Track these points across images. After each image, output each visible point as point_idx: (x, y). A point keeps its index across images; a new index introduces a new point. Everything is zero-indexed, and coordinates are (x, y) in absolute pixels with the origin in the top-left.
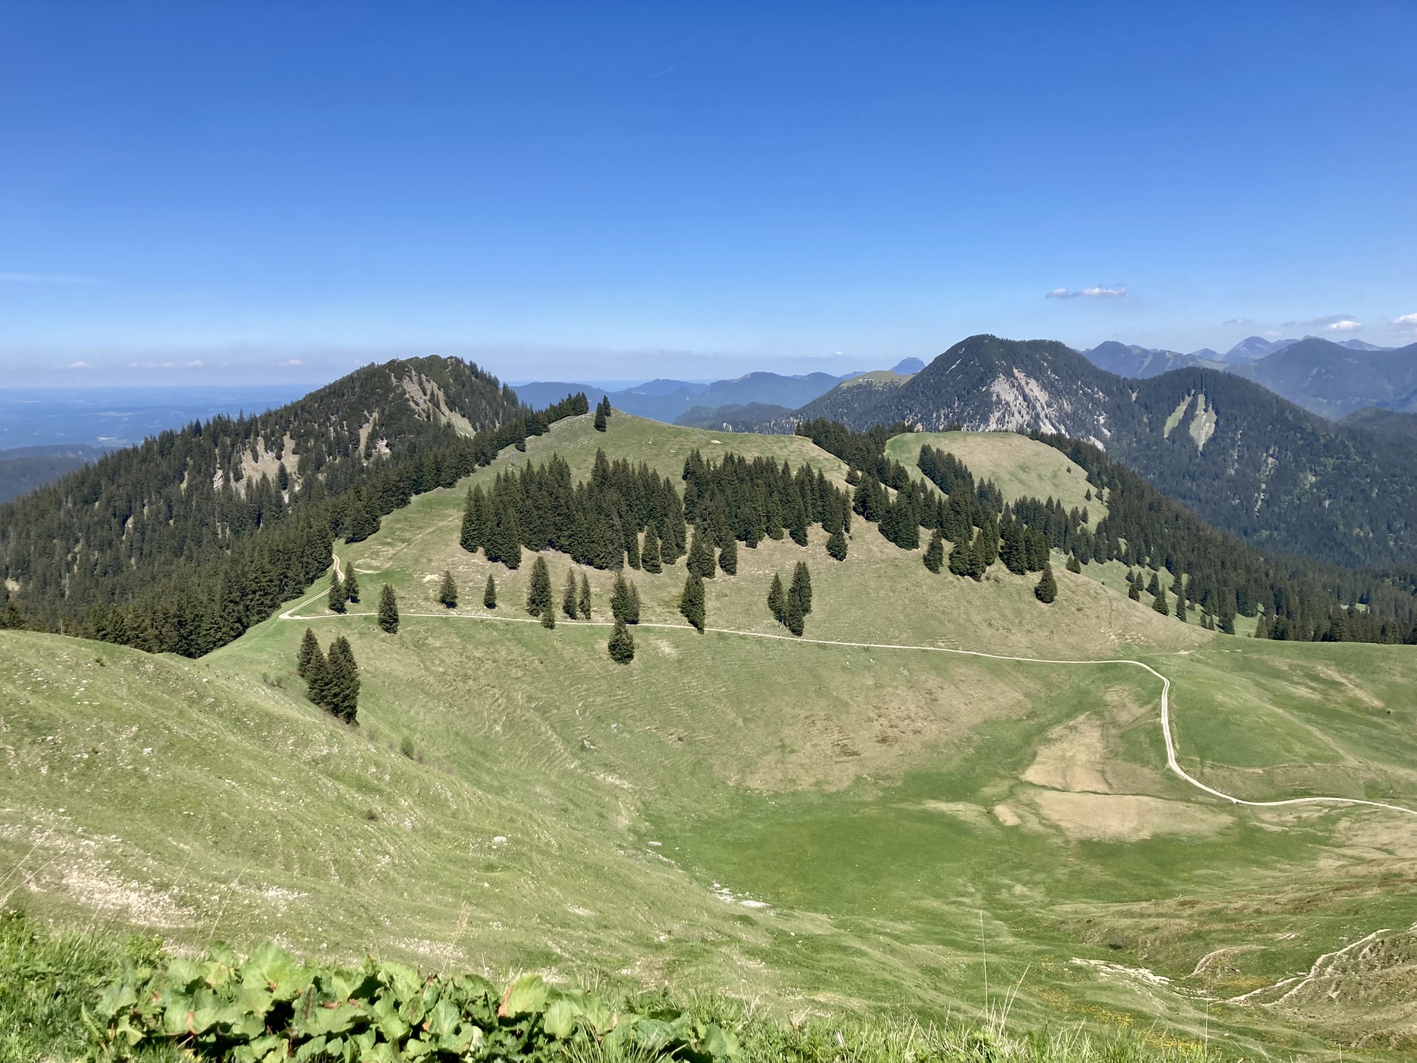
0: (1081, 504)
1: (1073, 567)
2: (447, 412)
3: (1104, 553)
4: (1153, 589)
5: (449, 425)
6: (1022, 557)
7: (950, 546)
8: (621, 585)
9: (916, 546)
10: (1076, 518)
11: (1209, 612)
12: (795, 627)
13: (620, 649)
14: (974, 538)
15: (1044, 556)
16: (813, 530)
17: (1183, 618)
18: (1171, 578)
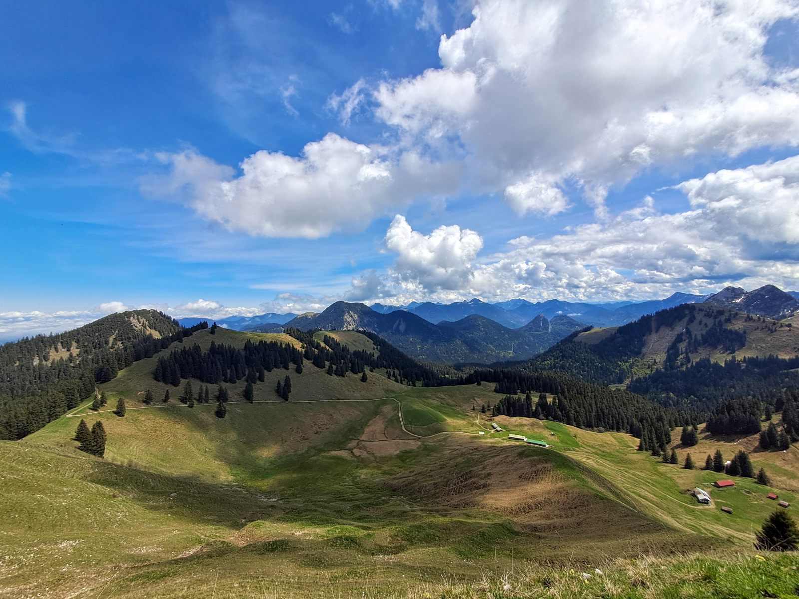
0: (372, 351)
1: (371, 371)
2: (150, 330)
3: (379, 366)
4: (394, 376)
5: (150, 335)
6: (356, 369)
7: (334, 367)
8: (221, 389)
9: (324, 368)
10: (371, 356)
11: (409, 381)
12: (286, 398)
13: (220, 412)
14: (342, 364)
15: (363, 368)
16: (290, 365)
17: (402, 383)
18: (398, 372)
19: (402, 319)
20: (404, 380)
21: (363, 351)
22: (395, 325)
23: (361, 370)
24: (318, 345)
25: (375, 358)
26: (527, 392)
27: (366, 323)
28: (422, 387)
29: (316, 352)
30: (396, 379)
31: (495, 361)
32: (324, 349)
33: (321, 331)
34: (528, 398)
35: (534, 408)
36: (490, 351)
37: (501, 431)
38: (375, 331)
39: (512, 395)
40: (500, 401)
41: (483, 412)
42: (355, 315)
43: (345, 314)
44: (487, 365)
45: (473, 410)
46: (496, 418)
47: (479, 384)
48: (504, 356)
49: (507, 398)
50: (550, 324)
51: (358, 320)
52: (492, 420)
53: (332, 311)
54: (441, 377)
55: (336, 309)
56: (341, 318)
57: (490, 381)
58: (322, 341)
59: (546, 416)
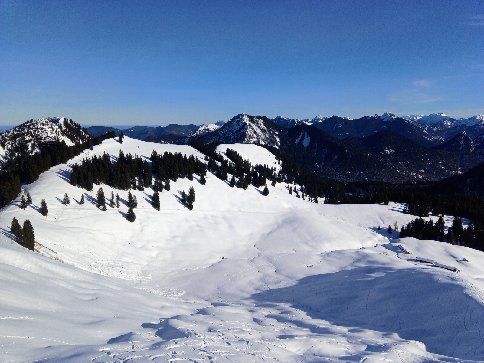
0: (274, 166)
1: (273, 185)
2: (62, 137)
3: (281, 180)
4: (295, 191)
5: (63, 142)
6: (258, 182)
7: (237, 179)
8: (130, 196)
9: (227, 179)
10: (273, 170)
11: (311, 197)
12: (190, 207)
13: (131, 217)
14: (244, 177)
15: (265, 182)
16: (195, 175)
17: (304, 199)
18: (300, 187)
19: (306, 134)
20: (306, 196)
21: (265, 165)
22: (298, 140)
23: (264, 183)
24: (222, 157)
25: (277, 172)
26: (440, 215)
27: (268, 136)
28: (324, 203)
29: (219, 164)
30: (297, 194)
31: (405, 181)
32: (226, 162)
33: (223, 143)
34: (441, 221)
35: (446, 232)
36: (399, 169)
37: (408, 253)
38: (277, 145)
39: (423, 218)
40: (409, 223)
41: (389, 232)
42: (257, 128)
43: (247, 126)
44: (396, 184)
45: (379, 230)
46: (403, 240)
47: (386, 204)
48: (416, 176)
49: (417, 220)
50: (472, 142)
51: (261, 133)
52: (399, 241)
53: (235, 123)
54: (344, 194)
55: (238, 122)
56: (243, 130)
57: (398, 202)
58: (224, 153)
59: (459, 240)
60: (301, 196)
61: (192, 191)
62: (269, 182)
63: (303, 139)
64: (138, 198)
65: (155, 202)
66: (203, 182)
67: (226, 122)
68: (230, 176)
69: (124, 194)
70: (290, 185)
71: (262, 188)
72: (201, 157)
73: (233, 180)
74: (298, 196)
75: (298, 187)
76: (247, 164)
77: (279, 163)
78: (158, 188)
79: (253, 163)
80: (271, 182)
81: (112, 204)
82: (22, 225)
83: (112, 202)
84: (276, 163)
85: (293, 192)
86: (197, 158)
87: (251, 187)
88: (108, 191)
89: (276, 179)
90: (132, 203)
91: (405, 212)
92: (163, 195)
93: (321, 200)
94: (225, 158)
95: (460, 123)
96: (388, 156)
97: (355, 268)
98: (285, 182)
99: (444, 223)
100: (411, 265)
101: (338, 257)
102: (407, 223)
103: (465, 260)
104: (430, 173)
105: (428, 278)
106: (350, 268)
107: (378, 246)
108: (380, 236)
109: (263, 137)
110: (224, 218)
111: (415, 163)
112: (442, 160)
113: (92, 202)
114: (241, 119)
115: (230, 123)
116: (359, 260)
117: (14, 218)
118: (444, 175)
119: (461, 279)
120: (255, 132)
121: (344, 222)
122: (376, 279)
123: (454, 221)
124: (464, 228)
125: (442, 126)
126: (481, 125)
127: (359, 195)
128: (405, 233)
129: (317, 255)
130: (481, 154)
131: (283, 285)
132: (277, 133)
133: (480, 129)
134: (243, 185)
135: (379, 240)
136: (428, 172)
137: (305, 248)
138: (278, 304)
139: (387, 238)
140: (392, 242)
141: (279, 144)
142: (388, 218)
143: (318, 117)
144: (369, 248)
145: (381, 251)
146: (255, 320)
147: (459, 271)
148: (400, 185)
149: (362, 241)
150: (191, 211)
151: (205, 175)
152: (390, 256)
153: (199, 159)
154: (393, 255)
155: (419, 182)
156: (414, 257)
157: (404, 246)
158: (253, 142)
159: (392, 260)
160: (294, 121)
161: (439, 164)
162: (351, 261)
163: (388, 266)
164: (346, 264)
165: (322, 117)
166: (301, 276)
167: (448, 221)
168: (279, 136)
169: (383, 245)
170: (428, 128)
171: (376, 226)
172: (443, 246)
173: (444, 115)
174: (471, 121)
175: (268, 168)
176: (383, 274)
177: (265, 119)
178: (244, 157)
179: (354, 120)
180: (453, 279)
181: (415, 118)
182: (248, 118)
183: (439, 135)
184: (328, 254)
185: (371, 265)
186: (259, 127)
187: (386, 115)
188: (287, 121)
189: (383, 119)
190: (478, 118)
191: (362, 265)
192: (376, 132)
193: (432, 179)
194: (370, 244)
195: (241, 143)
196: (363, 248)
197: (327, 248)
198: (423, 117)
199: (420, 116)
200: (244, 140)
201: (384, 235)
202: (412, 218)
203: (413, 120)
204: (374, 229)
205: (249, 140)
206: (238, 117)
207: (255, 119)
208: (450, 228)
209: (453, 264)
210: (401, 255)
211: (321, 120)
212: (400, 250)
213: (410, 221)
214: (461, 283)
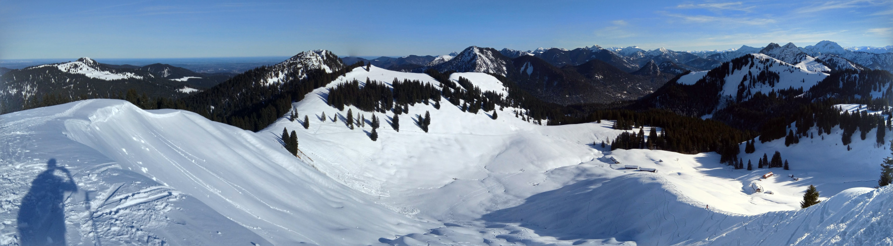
0: (502, 92)
1: (501, 109)
3: (508, 105)
4: (521, 114)
6: (488, 107)
7: (468, 105)
8: (374, 117)
9: (459, 105)
10: (501, 95)
11: (535, 119)
12: (426, 130)
13: (373, 136)
14: (475, 102)
15: (494, 107)
16: (430, 100)
17: (529, 122)
18: (525, 111)
19: (529, 63)
20: (531, 119)
21: (494, 91)
22: (523, 69)
23: (492, 108)
24: (455, 85)
25: (504, 98)
26: (640, 127)
27: (496, 66)
28: (547, 125)
29: (453, 90)
30: (523, 117)
31: (612, 101)
32: (459, 88)
33: (456, 72)
34: (641, 132)
35: (646, 140)
36: (608, 92)
37: (619, 163)
38: (504, 73)
39: (628, 131)
40: (618, 137)
41: (602, 147)
42: (487, 59)
43: (477, 57)
44: (606, 104)
45: (594, 145)
46: (614, 152)
47: (599, 122)
48: (621, 96)
49: (623, 133)
50: (658, 68)
51: (489, 63)
52: (610, 154)
53: (466, 54)
54: (564, 116)
55: (470, 53)
56: (474, 61)
57: (608, 119)
58: (457, 81)
59: (656, 146)
60: (526, 119)
61: (428, 115)
62: (497, 107)
63: (526, 68)
64: (380, 120)
65: (395, 124)
66: (437, 106)
67: (459, 53)
68: (462, 102)
69: (368, 116)
70: (516, 109)
71: (491, 113)
72: (436, 84)
73: (465, 105)
74: (524, 119)
75: (524, 111)
76: (477, 90)
77: (506, 90)
78: (398, 111)
79: (483, 90)
80: (499, 107)
81: (358, 124)
82: (290, 134)
83: (358, 121)
84: (503, 90)
85: (519, 116)
86: (432, 85)
87: (481, 111)
88: (356, 112)
89: (504, 104)
90: (375, 124)
91: (614, 128)
92: (402, 117)
93: (544, 122)
94: (458, 85)
95: (649, 54)
96: (597, 81)
97: (576, 182)
98: (512, 106)
99: (643, 133)
100: (621, 173)
101: (561, 173)
102: (616, 137)
103: (661, 161)
104: (630, 94)
105: (635, 181)
106: (571, 183)
107: (595, 160)
108: (596, 151)
109: (492, 66)
110: (457, 140)
111: (619, 86)
112: (638, 82)
113: (343, 121)
114: (472, 51)
115: (462, 54)
116: (579, 175)
117: (285, 128)
118: (641, 95)
119: (658, 178)
120: (485, 62)
121: (564, 140)
122: (594, 190)
123: (651, 131)
124: (658, 135)
125: (636, 56)
126: (663, 56)
127: (576, 116)
128: (617, 145)
129: (542, 173)
130: (664, 77)
131: (512, 204)
132: (504, 63)
133: (662, 58)
134: (474, 110)
135: (595, 155)
136: (629, 93)
137: (532, 168)
138: (508, 224)
139: (601, 152)
140: (605, 155)
141: (506, 73)
142: (601, 134)
143: (540, 49)
144: (587, 163)
145: (597, 164)
146: (486, 241)
147: (657, 171)
148: (609, 105)
149: (581, 157)
150: (426, 134)
151: (440, 100)
152: (604, 168)
153: (434, 86)
154: (606, 166)
155: (624, 101)
156: (623, 165)
157: (615, 157)
158: (482, 70)
159: (607, 171)
160: (518, 52)
161: (637, 86)
162: (572, 177)
163: (604, 177)
164: (568, 179)
165: (542, 49)
166: (529, 195)
167: (647, 132)
168: (505, 66)
169: (599, 159)
170: (627, 58)
171: (592, 142)
172: (644, 153)
173: (637, 47)
174: (656, 52)
175: (496, 94)
176: (600, 185)
177: (493, 50)
178: (475, 85)
179: (569, 51)
180: (653, 179)
181: (616, 50)
182: (478, 50)
183: (635, 63)
184: (552, 172)
185: (589, 178)
186: (488, 58)
187: (594, 47)
188: (513, 52)
189: (592, 51)
190: (660, 50)
191: (582, 179)
192: (587, 61)
193: (633, 99)
194: (588, 158)
195: (472, 71)
196: (582, 163)
197: (552, 165)
198: (623, 49)
199: (620, 48)
200: (475, 69)
201: (598, 150)
202: (619, 132)
203: (615, 52)
204: (590, 145)
205: (479, 69)
206: (469, 48)
207: (485, 50)
208: (648, 137)
209: (652, 166)
210: (613, 166)
211: (542, 51)
212: (612, 161)
213: (618, 135)
214: (658, 181)
